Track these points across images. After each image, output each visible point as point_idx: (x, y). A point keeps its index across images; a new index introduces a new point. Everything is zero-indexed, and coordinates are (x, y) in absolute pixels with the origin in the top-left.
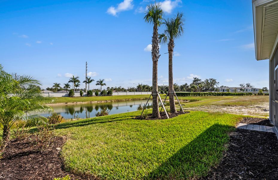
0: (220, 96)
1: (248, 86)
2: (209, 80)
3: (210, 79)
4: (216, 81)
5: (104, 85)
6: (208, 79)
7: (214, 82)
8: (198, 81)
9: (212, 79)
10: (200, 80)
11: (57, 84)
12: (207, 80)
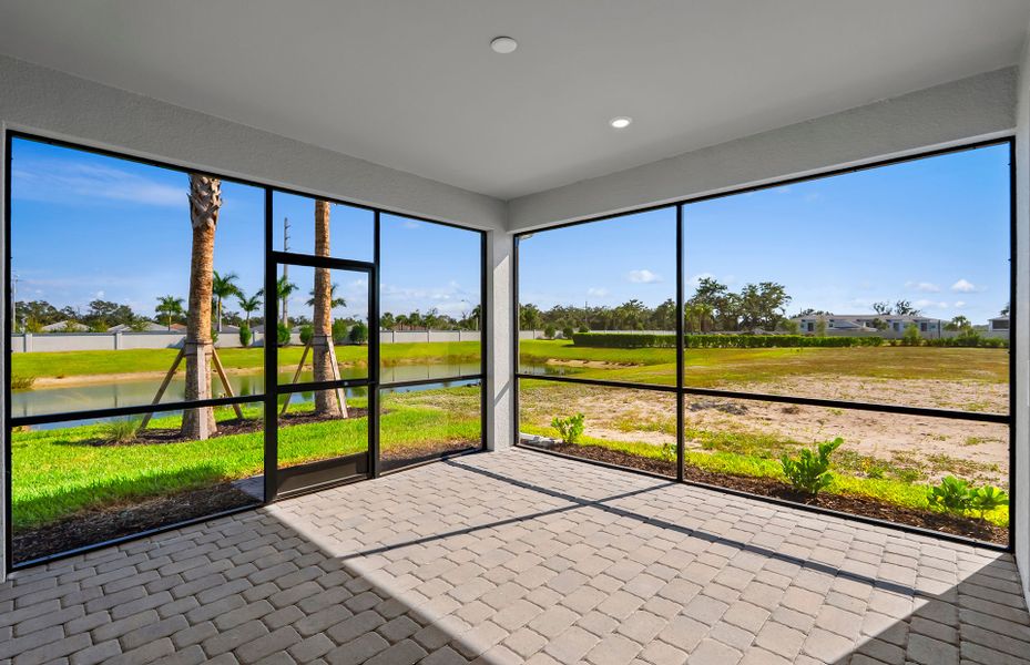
0: (761, 346)
1: (905, 311)
2: (758, 286)
3: (762, 284)
4: (784, 291)
5: (339, 306)
6: (756, 283)
7: (773, 294)
8: (714, 291)
9: (770, 284)
10: (722, 288)
11: (174, 300)
12: (753, 289)
